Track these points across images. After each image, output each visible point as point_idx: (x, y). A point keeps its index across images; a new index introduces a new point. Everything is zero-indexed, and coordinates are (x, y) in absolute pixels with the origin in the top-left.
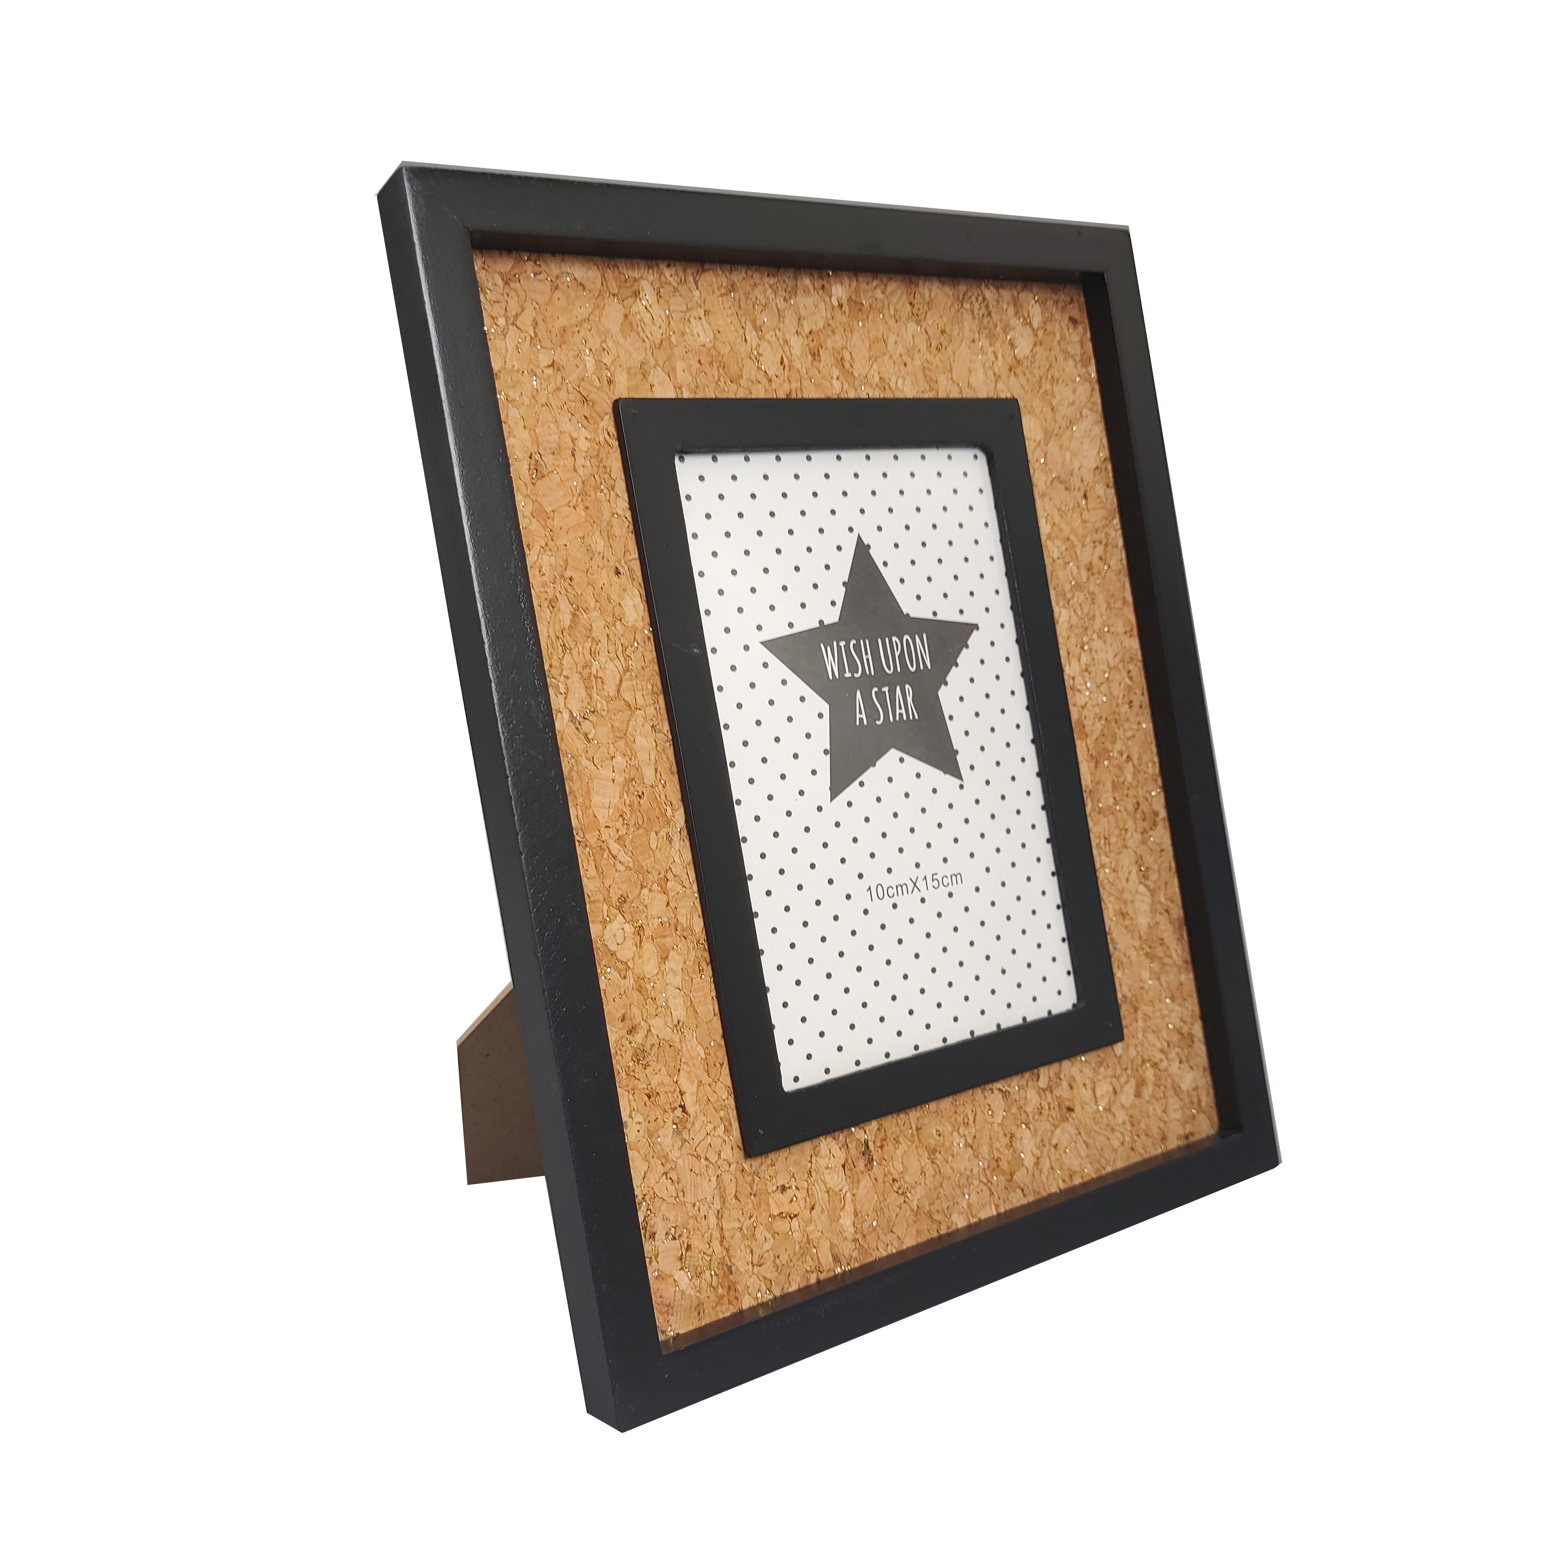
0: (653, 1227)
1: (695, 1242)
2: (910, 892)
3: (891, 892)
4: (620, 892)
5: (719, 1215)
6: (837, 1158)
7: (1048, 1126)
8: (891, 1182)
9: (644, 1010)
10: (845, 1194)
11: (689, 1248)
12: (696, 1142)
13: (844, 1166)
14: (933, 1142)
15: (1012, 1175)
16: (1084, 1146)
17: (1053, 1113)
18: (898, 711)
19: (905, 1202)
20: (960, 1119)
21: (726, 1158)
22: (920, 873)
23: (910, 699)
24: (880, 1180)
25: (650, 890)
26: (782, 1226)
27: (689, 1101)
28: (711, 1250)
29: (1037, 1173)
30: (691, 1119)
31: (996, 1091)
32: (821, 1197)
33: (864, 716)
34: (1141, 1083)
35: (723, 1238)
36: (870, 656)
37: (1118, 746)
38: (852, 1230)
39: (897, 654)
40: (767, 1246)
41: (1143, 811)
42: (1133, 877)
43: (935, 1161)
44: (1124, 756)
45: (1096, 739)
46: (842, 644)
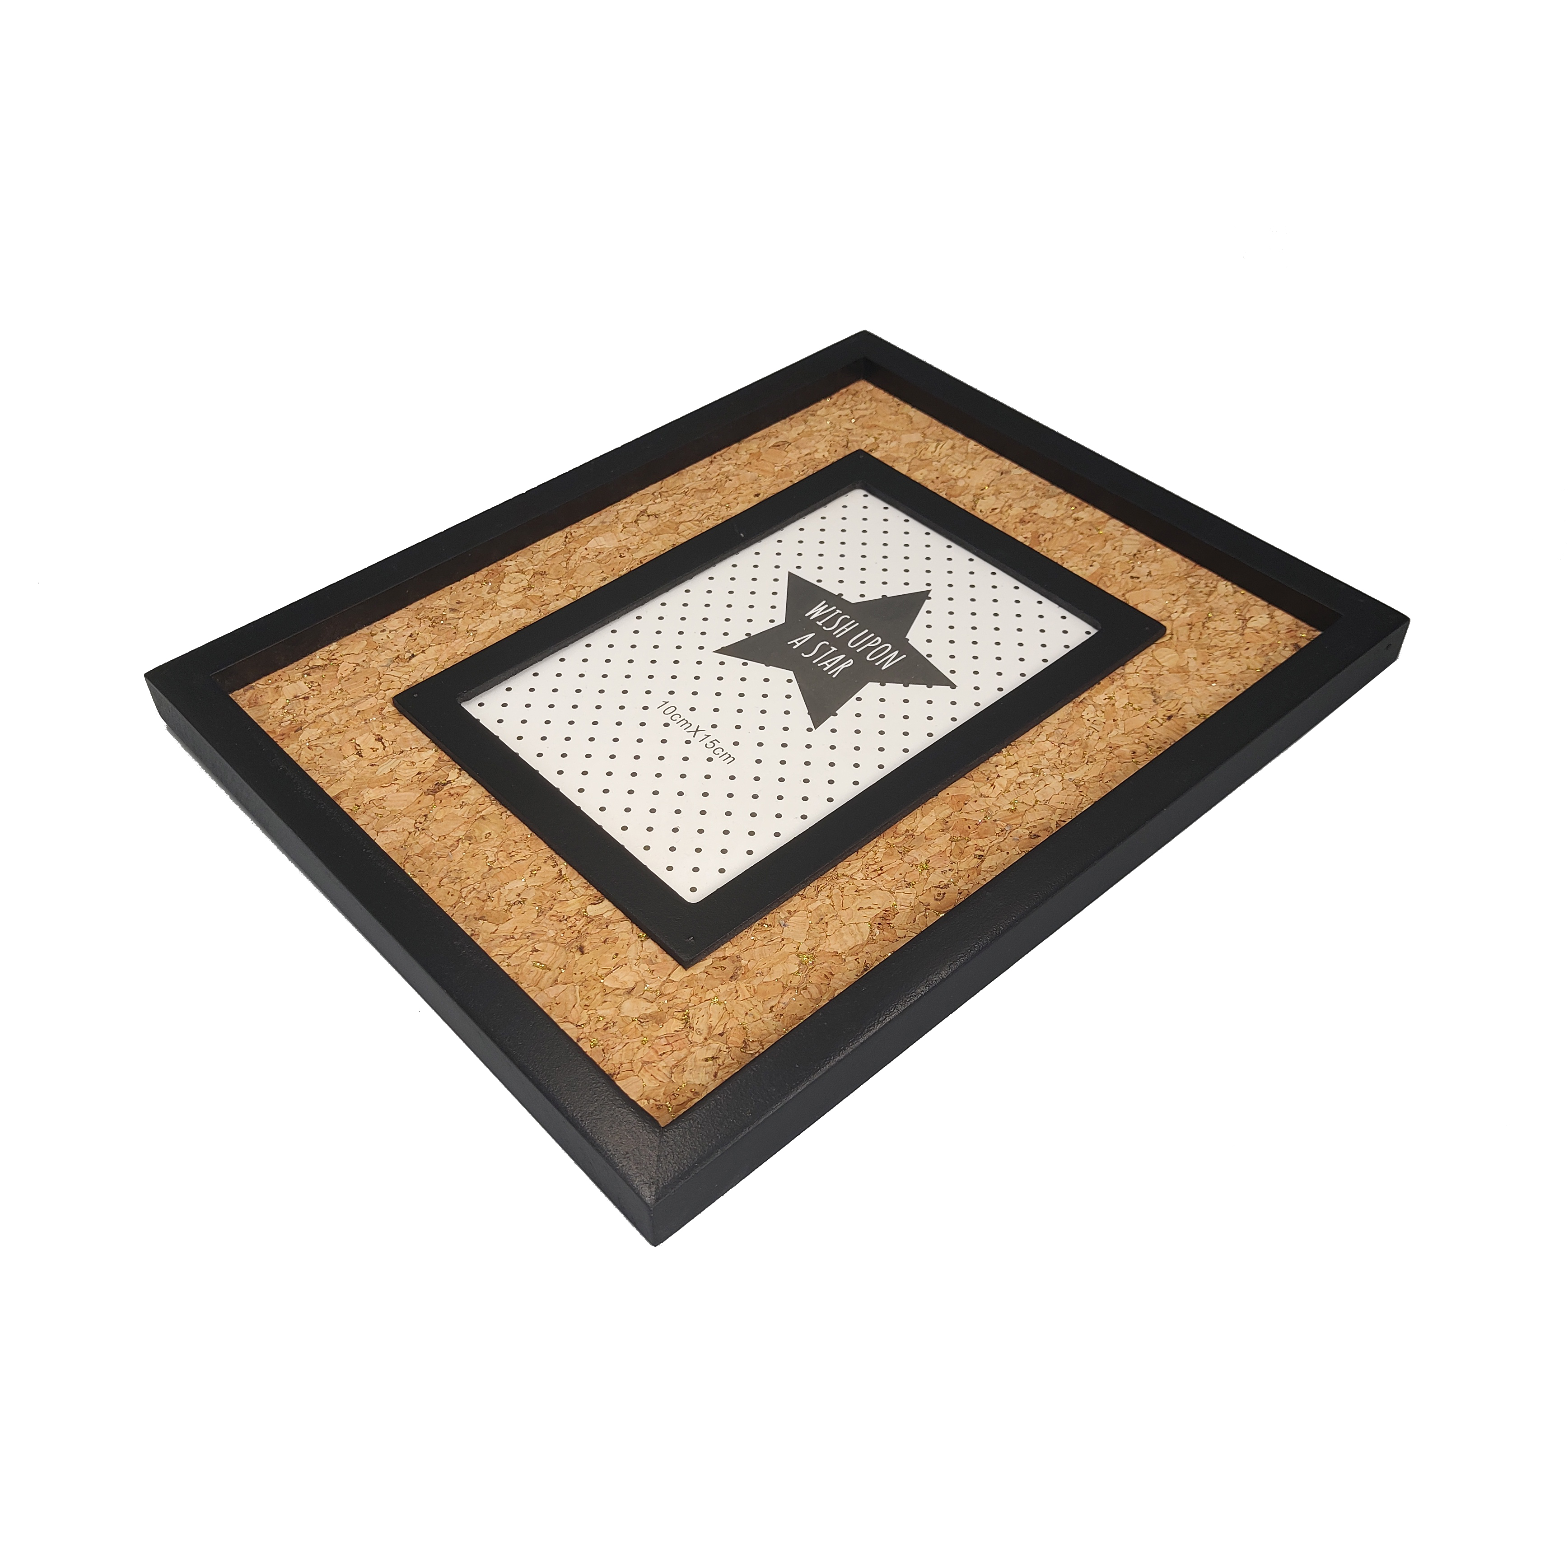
0: (314, 672)
1: (311, 702)
2: (687, 730)
3: (676, 717)
4: (546, 570)
5: (339, 707)
6: (424, 766)
7: (552, 933)
8: (423, 814)
9: (472, 610)
10: (395, 784)
11: (306, 698)
12: (392, 673)
13: (419, 773)
14: (476, 835)
15: (482, 918)
16: (551, 981)
17: (568, 933)
18: (826, 663)
19: (410, 833)
20: (511, 848)
21: (387, 694)
22: (709, 731)
23: (843, 666)
24: (419, 806)
25: (560, 584)
26: (349, 750)
27: (419, 658)
28: (310, 712)
29: (497, 942)
30: (407, 664)
31: (557, 869)
32: (384, 769)
33: (798, 644)
34: (658, 1019)
35: (323, 715)
36: (847, 630)
37: (981, 843)
38: (366, 801)
39: (869, 645)
40: (327, 746)
41: (945, 893)
42: (868, 913)
43: (460, 843)
44: (978, 853)
45: (966, 820)
46: (838, 611)
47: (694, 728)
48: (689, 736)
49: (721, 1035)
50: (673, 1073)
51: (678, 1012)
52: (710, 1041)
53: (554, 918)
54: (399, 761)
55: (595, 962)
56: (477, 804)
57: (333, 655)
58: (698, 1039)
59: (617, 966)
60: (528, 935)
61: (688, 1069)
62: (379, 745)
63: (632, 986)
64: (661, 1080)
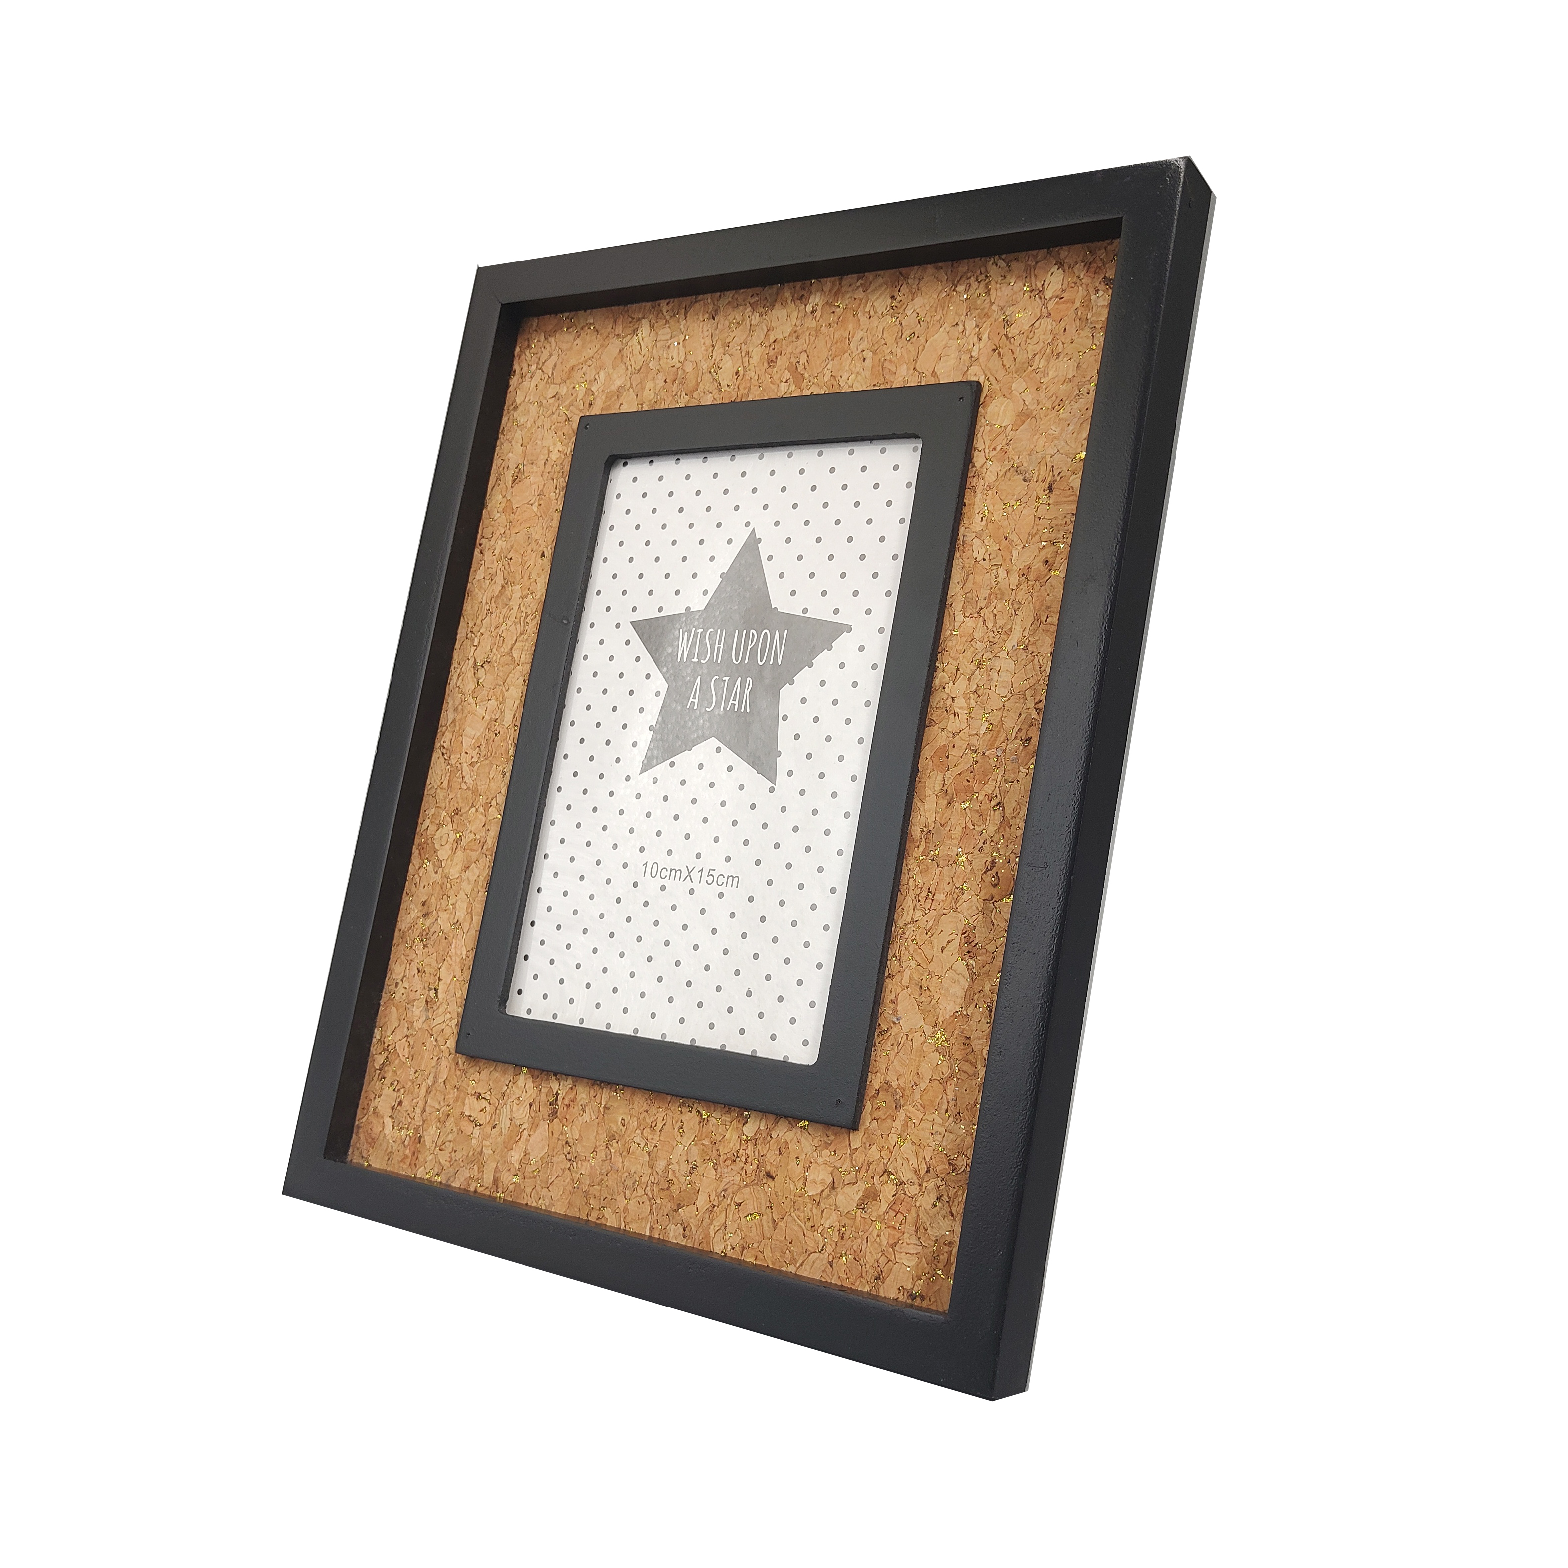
0: (385, 1072)
1: (406, 1103)
2: (682, 879)
3: (664, 873)
4: (456, 805)
5: (428, 1092)
6: (528, 1095)
7: (737, 1178)
8: (564, 1142)
9: (439, 903)
10: (523, 1131)
11: (400, 1103)
12: (436, 1022)
13: (531, 1105)
14: (615, 1129)
15: (680, 1207)
16: (771, 1224)
17: (749, 1168)
18: (731, 702)
19: (569, 1168)
20: (649, 1121)
22: (699, 864)
23: (747, 692)
24: (555, 1137)
25: (477, 811)
26: (467, 1127)
27: (442, 988)
28: (414, 1114)
29: (707, 1221)
30: (438, 1003)
31: (694, 1112)
32: (505, 1123)
33: (696, 701)
34: (873, 1195)
35: (424, 1111)
36: (722, 646)
37: (989, 789)
38: (517, 1165)
39: (750, 647)
40: (450, 1137)
41: (997, 873)
42: (951, 949)
43: (610, 1147)
44: (993, 803)
45: (960, 774)
46: (700, 631)
47: (685, 873)
48: (688, 885)
49: (928, 1171)
50: (920, 1238)
51: (882, 1175)
52: (925, 1185)
53: (729, 1162)
54: (508, 1106)
55: (788, 1179)
56: (592, 1098)
57: (384, 1043)
58: (914, 1190)
59: (807, 1169)
60: (722, 1195)
61: (928, 1225)
62: (484, 1104)
63: (831, 1180)
64: (915, 1252)
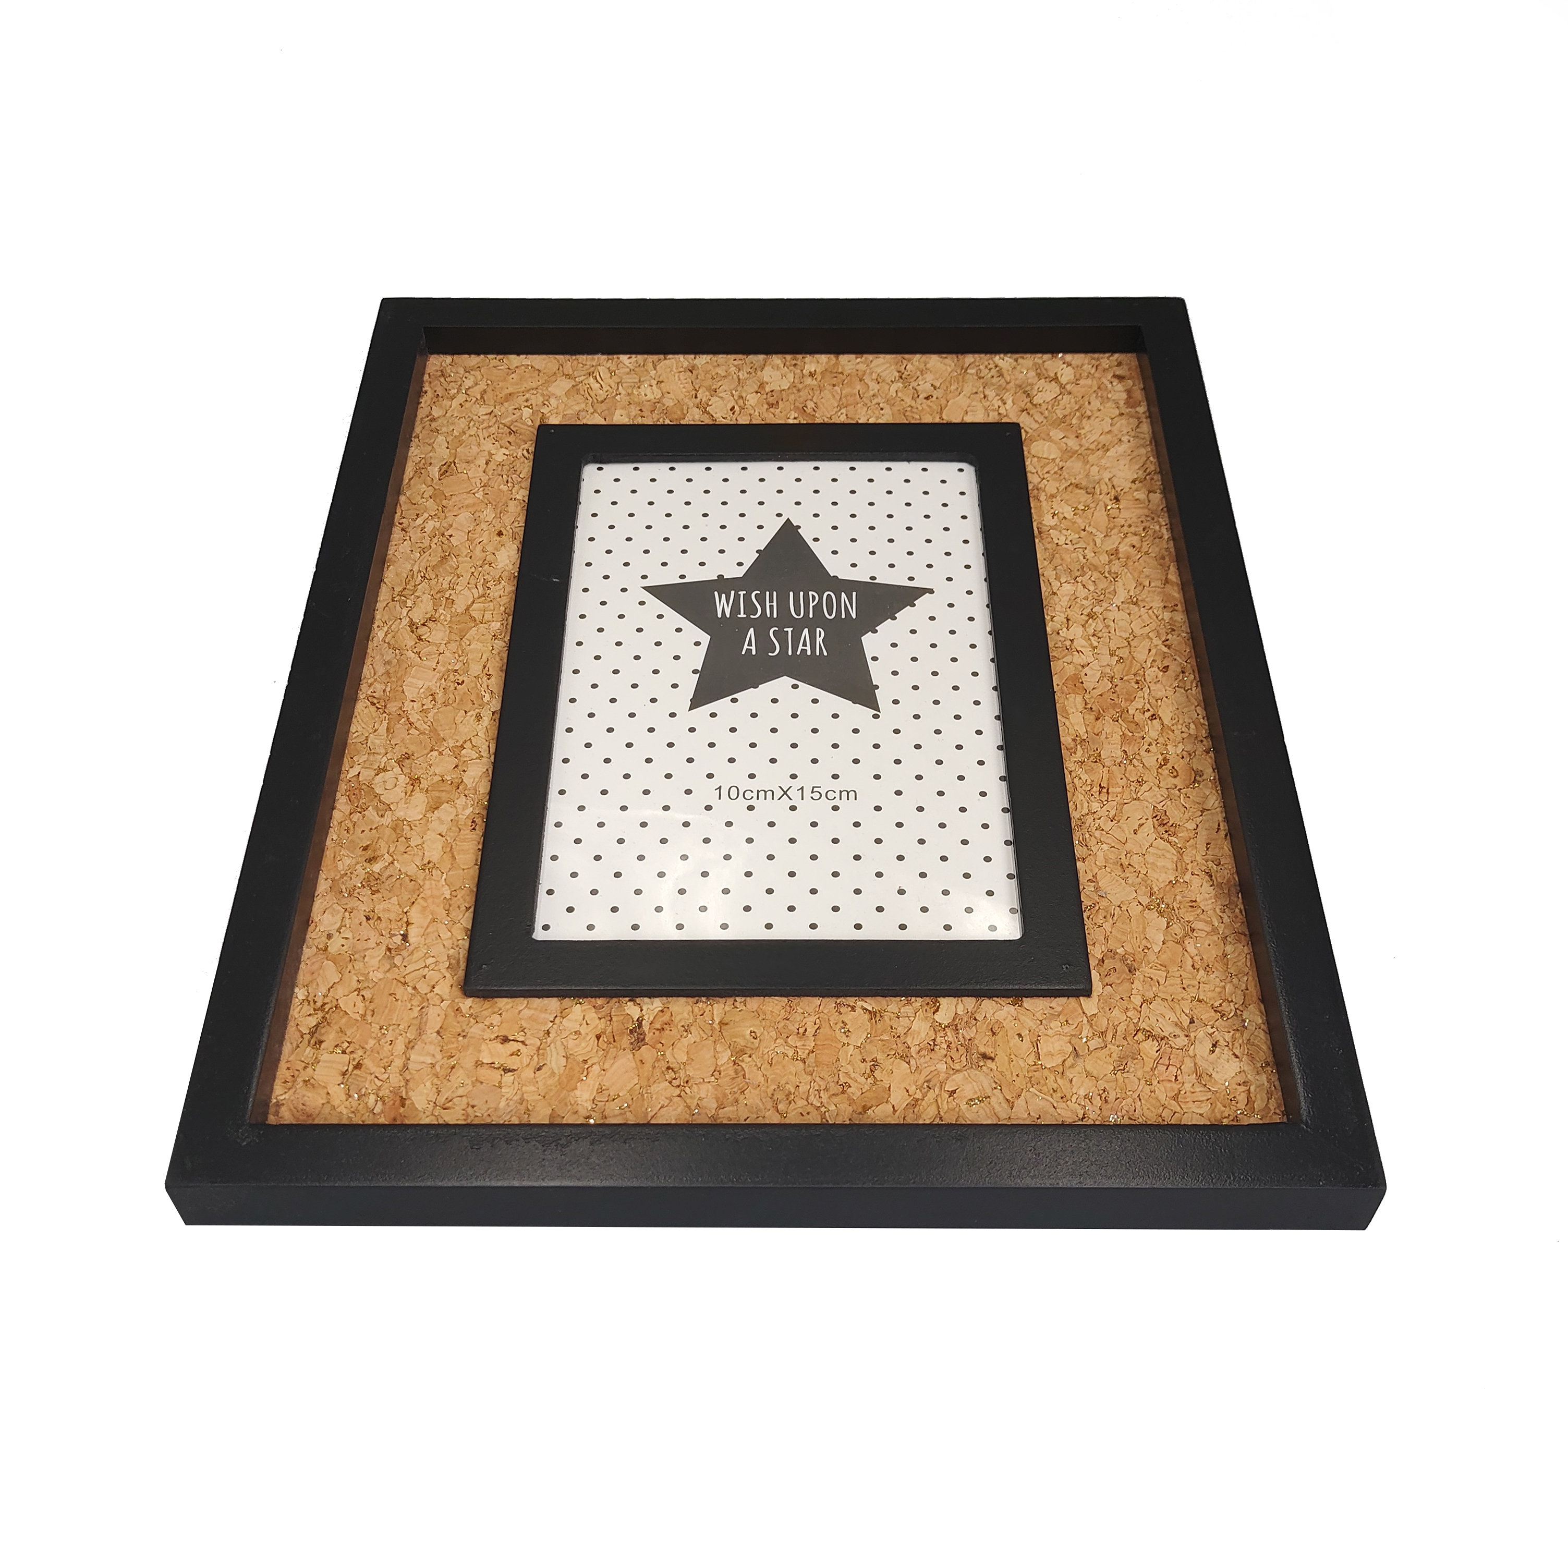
0: (321, 1035)
1: (368, 1064)
2: (776, 798)
3: (748, 795)
4: (406, 750)
5: (410, 1045)
6: (591, 1026)
7: (942, 1067)
8: (664, 1069)
9: (392, 846)
10: (591, 1066)
11: (358, 1066)
12: (409, 969)
13: (598, 1037)
14: (743, 1043)
18: (801, 647)
20: (792, 1028)
21: (439, 993)
22: (796, 784)
23: (819, 640)
24: (648, 1066)
25: (441, 753)
26: (490, 1076)
27: (413, 933)
28: (386, 1076)
30: (411, 948)
31: (859, 1010)
32: (556, 1062)
33: (753, 648)
35: (405, 1067)
36: (775, 604)
39: (811, 605)
41: (1173, 767)
42: (1146, 830)
43: (740, 1063)
44: (1148, 714)
45: (1101, 695)
46: (742, 593)
47: (779, 793)
48: (786, 802)
49: (1192, 1022)
50: (1205, 1085)
51: (1135, 1035)
52: (1192, 1035)
53: (923, 1052)
54: (558, 1043)
55: (1013, 1056)
56: (698, 1017)
57: (315, 1002)
58: (1182, 1041)
59: (1036, 1044)
60: (925, 1086)
61: (1211, 1071)
62: (513, 1046)
63: (1071, 1049)
64: (1205, 1098)
